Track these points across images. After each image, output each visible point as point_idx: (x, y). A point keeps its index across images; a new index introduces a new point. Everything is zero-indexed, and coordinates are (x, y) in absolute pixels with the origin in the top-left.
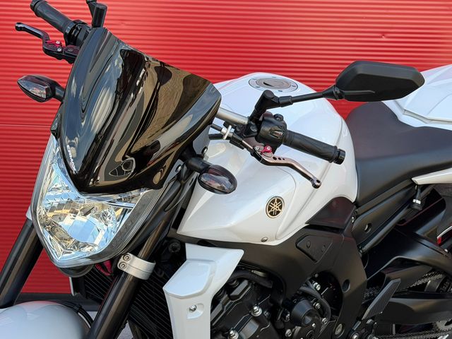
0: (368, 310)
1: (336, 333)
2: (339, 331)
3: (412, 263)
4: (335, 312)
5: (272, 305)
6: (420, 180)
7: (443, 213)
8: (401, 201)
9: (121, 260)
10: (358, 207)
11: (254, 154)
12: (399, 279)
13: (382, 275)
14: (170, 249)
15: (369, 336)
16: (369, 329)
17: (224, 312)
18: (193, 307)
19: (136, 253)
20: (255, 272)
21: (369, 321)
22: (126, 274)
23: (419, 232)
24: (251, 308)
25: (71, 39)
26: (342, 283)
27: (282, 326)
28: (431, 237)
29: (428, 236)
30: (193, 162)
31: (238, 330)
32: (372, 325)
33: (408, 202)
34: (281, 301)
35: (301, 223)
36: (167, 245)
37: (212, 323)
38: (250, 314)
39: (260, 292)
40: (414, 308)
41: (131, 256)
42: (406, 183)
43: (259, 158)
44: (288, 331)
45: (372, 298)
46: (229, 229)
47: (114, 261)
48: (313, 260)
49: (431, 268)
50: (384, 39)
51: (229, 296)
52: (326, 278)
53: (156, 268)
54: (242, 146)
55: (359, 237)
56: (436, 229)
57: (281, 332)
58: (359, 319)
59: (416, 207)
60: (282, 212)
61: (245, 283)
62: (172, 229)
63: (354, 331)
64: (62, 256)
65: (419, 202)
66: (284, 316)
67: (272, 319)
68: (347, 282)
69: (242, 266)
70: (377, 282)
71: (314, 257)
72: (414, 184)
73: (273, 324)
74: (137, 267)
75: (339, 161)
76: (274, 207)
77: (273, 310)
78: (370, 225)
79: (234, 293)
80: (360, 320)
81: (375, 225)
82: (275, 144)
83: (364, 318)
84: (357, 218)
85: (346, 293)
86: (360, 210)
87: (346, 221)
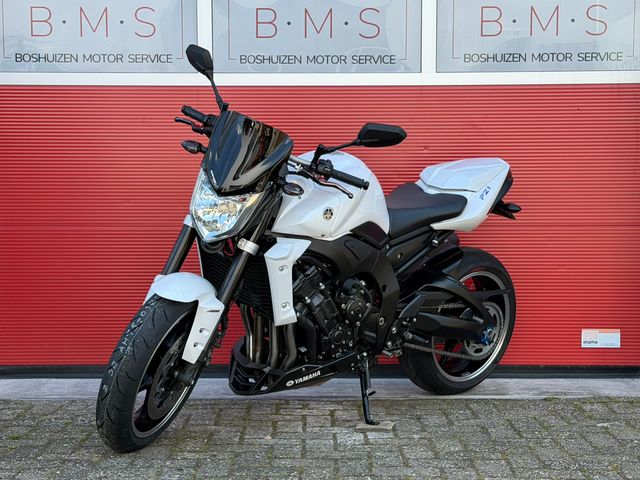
0: (403, 311)
1: (380, 324)
2: (383, 323)
6: (436, 226)
7: (461, 260)
8: (424, 242)
9: (240, 242)
10: (391, 239)
11: (314, 179)
18: (282, 268)
19: (248, 239)
21: (404, 323)
22: (242, 251)
23: (444, 271)
24: (319, 285)
26: (381, 286)
27: (339, 300)
30: (279, 182)
31: (310, 297)
33: (429, 243)
35: (346, 230)
38: (318, 288)
41: (245, 240)
42: (425, 229)
43: (317, 182)
44: (343, 305)
46: (301, 226)
47: (235, 243)
48: (357, 258)
49: (453, 296)
54: (307, 177)
57: (339, 306)
59: (434, 245)
61: (314, 267)
62: (268, 229)
63: (393, 325)
64: (207, 235)
65: (437, 242)
67: (333, 296)
68: (384, 287)
71: (358, 256)
72: (432, 230)
73: (333, 298)
74: (248, 247)
75: (365, 188)
76: (329, 213)
78: (401, 254)
79: (308, 273)
80: (397, 319)
81: (405, 256)
82: (327, 178)
83: (399, 318)
84: (391, 247)
85: (385, 294)
86: (393, 242)
87: (381, 243)
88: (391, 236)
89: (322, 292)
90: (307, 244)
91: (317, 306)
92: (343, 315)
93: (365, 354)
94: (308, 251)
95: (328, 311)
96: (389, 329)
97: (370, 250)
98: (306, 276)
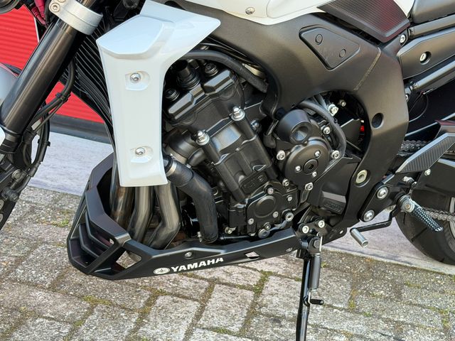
0: (407, 162)
1: (359, 181)
2: (363, 179)
10: (413, 24)
15: (404, 197)
16: (406, 188)
17: (193, 105)
18: (135, 76)
20: (246, 66)
21: (407, 179)
24: (230, 108)
26: (371, 116)
31: (211, 134)
32: (410, 184)
38: (230, 117)
44: (281, 153)
48: (326, 65)
51: (202, 86)
61: (226, 74)
63: (383, 184)
67: (261, 135)
68: (379, 117)
71: (327, 61)
74: (72, 14)
79: (211, 83)
80: (394, 173)
83: (399, 171)
84: (410, 39)
85: (376, 131)
86: (416, 30)
87: (389, 34)
88: (413, 20)
90: (209, 25)
91: (224, 151)
92: (280, 170)
93: (321, 224)
94: (211, 38)
95: (247, 160)
96: (373, 191)
97: (360, 47)
98: (205, 89)
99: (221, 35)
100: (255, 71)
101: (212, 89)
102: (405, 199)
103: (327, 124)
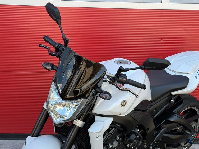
0: (156, 138)
1: (145, 146)
2: (146, 145)
3: (171, 122)
4: (144, 139)
5: (123, 136)
6: (173, 93)
7: (182, 104)
9: (74, 121)
10: (152, 103)
11: (117, 87)
12: (166, 128)
13: (160, 126)
14: (90, 117)
16: (156, 145)
17: (107, 138)
18: (97, 136)
19: (79, 119)
20: (117, 125)
21: (156, 142)
22: (76, 126)
23: (174, 111)
24: (116, 137)
25: (57, 50)
26: (146, 129)
27: (126, 143)
28: (178, 113)
29: (177, 112)
30: (98, 90)
31: (111, 144)
33: (169, 101)
34: (126, 135)
35: (132, 109)
36: (89, 116)
37: (103, 141)
38: (116, 139)
39: (119, 132)
40: (172, 138)
41: (77, 120)
42: (168, 94)
44: (128, 145)
45: (157, 134)
46: (109, 111)
47: (72, 121)
48: (136, 121)
49: (178, 124)
50: (162, 41)
52: (141, 127)
53: (85, 124)
54: (113, 84)
55: (152, 113)
56: (180, 110)
57: (126, 145)
58: (152, 141)
59: (172, 103)
60: (126, 105)
61: (114, 129)
62: (90, 111)
63: (151, 146)
64: (56, 120)
65: (173, 101)
66: (127, 140)
68: (148, 129)
69: (113, 123)
70: (159, 129)
71: (137, 120)
72: (171, 95)
73: (123, 142)
74: (79, 123)
75: (144, 89)
76: (123, 104)
77: (123, 138)
78: (156, 109)
81: (158, 109)
82: (123, 83)
83: (154, 141)
84: (151, 106)
85: (148, 132)
89: (118, 141)
90: (111, 119)
91: (115, 148)
94: (113, 121)
96: (149, 148)
97: (143, 115)
98: (109, 134)
99: (115, 121)
100: (119, 126)
101: (111, 133)
102: (157, 148)
103: (138, 135)
